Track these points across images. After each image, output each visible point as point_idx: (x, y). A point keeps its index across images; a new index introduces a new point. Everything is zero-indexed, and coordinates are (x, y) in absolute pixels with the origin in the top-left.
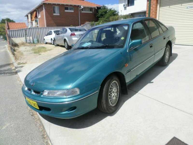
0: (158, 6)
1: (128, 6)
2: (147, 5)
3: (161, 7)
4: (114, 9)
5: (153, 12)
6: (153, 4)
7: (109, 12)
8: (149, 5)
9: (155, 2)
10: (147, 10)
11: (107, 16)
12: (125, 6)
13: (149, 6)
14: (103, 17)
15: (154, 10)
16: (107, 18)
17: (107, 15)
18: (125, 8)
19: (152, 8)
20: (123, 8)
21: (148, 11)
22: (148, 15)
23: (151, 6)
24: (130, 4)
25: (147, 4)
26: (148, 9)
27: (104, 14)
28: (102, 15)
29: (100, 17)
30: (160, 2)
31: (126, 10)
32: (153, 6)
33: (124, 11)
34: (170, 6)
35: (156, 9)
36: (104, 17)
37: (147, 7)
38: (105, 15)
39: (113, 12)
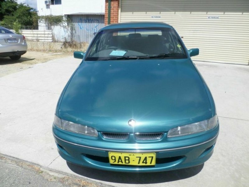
0: (120, 11)
1: (53, 4)
2: (106, 7)
3: (123, 12)
4: (28, 5)
5: (115, 17)
6: (114, 7)
7: (20, 8)
8: (108, 7)
9: (116, 5)
10: (105, 13)
11: (19, 14)
12: (48, 4)
13: (109, 9)
14: (11, 14)
15: (115, 14)
16: (19, 17)
17: (17, 12)
18: (48, 6)
19: (113, 11)
20: (45, 6)
21: (107, 15)
22: (107, 19)
23: (111, 8)
24: (54, 2)
25: (106, 5)
26: (107, 12)
27: (13, 11)
28: (8, 12)
29: (5, 15)
30: (121, 6)
31: (49, 9)
32: (114, 9)
33: (47, 9)
34: (133, 12)
35: (118, 14)
36: (13, 15)
37: (106, 9)
38: (15, 12)
39: (28, 9)
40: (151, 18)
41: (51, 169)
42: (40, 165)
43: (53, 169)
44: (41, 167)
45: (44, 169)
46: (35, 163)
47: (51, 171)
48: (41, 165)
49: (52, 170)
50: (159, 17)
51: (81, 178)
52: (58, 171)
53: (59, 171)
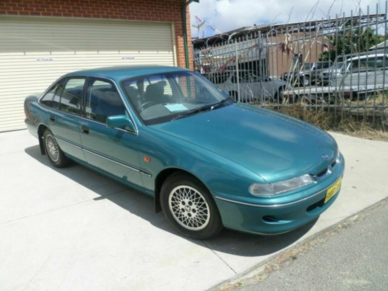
40: (35, 61)
41: (244, 272)
42: (227, 281)
43: (247, 270)
44: (229, 282)
45: (235, 279)
46: (218, 283)
47: (245, 274)
48: (228, 279)
49: (246, 272)
50: (50, 60)
51: (280, 254)
52: (253, 267)
53: (256, 266)
